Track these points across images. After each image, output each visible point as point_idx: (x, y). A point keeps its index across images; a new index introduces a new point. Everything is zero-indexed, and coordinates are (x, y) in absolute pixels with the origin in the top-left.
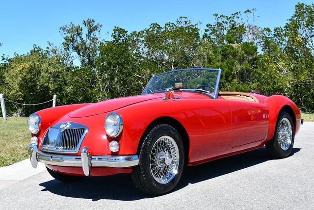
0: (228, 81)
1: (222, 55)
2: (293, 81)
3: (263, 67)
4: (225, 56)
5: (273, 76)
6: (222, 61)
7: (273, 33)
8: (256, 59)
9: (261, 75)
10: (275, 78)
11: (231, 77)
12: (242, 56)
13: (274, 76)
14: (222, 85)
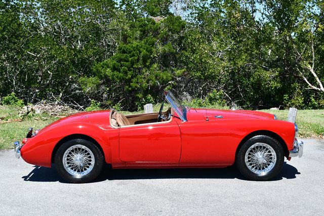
0: (145, 66)
1: (141, 31)
2: (228, 67)
3: (192, 48)
4: (144, 33)
5: (203, 60)
6: (141, 39)
7: (209, 3)
8: (183, 38)
9: (189, 58)
10: (206, 63)
11: (149, 61)
12: (165, 34)
13: (205, 61)
14: (137, 71)
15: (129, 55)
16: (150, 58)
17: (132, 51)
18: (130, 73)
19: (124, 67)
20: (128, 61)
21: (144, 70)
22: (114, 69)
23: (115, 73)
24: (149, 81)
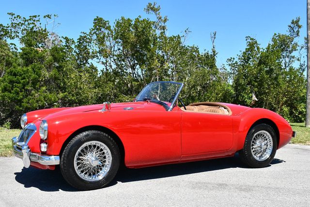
0: (35, 88)
4: (28, 61)
15: (20, 78)
16: (39, 81)
17: (23, 74)
18: (21, 93)
19: (16, 88)
20: (20, 83)
21: (33, 92)
22: (5, 90)
23: (6, 93)
24: (37, 101)
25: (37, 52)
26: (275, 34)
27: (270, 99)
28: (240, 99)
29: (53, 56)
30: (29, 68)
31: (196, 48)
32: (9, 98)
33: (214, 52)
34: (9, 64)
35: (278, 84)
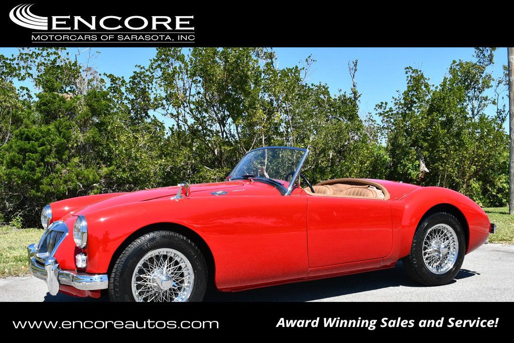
0: (61, 160)
4: (48, 115)
12: (87, 115)
15: (36, 143)
16: (67, 148)
17: (40, 138)
18: (38, 169)
19: (30, 161)
20: (36, 152)
21: (58, 166)
22: (12, 164)
23: (14, 170)
24: (66, 182)
25: (63, 100)
26: (454, 62)
27: (450, 169)
28: (400, 169)
29: (90, 106)
30: (51, 127)
31: (324, 87)
32: (19, 176)
33: (355, 93)
34: (17, 121)
35: (462, 144)
